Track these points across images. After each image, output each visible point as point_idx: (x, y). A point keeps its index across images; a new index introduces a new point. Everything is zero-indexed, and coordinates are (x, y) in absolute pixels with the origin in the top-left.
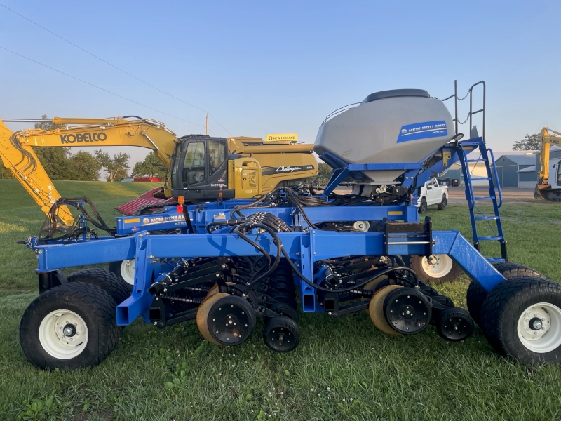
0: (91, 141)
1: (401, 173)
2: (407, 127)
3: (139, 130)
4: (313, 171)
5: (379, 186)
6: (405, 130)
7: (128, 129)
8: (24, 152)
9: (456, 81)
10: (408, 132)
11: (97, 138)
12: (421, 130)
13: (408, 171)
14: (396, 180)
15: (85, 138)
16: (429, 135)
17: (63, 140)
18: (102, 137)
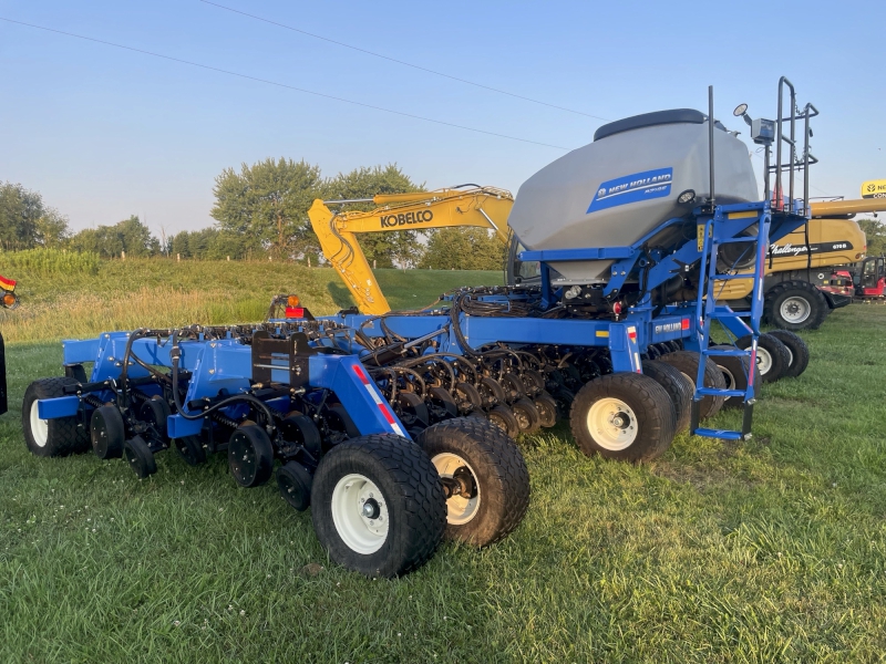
0: (415, 222)
1: (606, 265)
2: (607, 185)
3: (473, 204)
4: (851, 254)
5: (569, 287)
6: (604, 190)
7: (459, 204)
8: (343, 241)
9: (710, 88)
10: (607, 193)
11: (421, 218)
12: (629, 188)
13: (618, 261)
14: (600, 276)
15: (408, 219)
16: (640, 196)
17: (383, 222)
18: (427, 216)
